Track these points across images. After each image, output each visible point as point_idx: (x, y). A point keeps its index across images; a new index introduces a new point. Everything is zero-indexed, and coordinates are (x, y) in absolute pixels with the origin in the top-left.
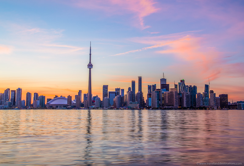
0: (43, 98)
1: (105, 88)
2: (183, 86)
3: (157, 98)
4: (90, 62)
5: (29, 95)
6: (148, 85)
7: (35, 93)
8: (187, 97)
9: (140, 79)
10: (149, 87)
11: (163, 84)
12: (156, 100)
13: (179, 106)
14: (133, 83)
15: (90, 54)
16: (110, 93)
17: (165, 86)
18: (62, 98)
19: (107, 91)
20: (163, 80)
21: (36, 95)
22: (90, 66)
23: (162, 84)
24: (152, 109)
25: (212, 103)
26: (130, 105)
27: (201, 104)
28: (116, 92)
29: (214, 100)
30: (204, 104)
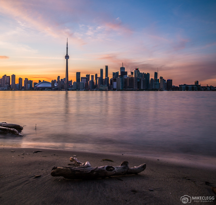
0: (31, 82)
1: (78, 74)
2: (138, 73)
3: (121, 82)
4: (67, 54)
5: (20, 79)
6: (113, 73)
7: (25, 79)
8: (143, 81)
9: (107, 67)
10: (114, 74)
11: (123, 72)
12: (121, 83)
13: (138, 88)
14: (102, 71)
15: (67, 48)
16: (82, 78)
17: (124, 73)
18: (44, 82)
19: (80, 76)
20: (122, 69)
21: (26, 79)
22: (67, 57)
23: (121, 72)
24: (118, 90)
25: (162, 86)
26: (101, 88)
27: (154, 87)
28: (87, 77)
29: (163, 84)
30: (155, 87)
